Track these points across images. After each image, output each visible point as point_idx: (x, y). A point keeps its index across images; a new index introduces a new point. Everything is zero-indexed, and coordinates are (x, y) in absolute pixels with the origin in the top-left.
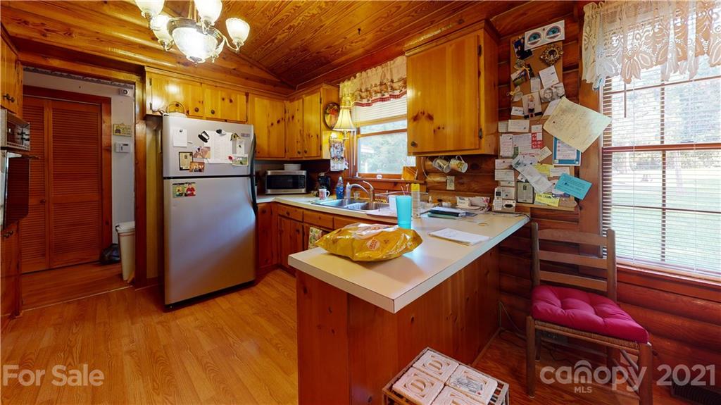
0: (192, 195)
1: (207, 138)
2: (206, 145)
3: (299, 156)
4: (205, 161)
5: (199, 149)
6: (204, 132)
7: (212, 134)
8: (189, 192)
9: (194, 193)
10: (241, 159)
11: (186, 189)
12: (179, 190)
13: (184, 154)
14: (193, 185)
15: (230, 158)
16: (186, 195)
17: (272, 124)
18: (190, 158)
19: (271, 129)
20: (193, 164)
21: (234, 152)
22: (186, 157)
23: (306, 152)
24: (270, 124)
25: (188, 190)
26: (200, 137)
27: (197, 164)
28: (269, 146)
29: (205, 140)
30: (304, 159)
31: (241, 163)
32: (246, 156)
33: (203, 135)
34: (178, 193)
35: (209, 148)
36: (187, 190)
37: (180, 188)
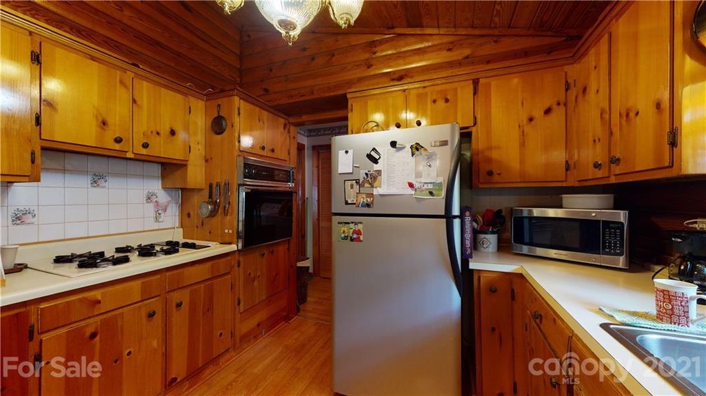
0: (358, 240)
1: (377, 157)
2: (376, 167)
3: (599, 174)
4: (375, 192)
5: (366, 174)
6: (374, 149)
7: (385, 151)
8: (355, 236)
9: (361, 238)
10: (430, 186)
11: (352, 231)
12: (344, 232)
13: (350, 183)
14: (360, 227)
15: (411, 185)
16: (352, 240)
17: (531, 119)
18: (356, 187)
19: (527, 129)
20: (360, 196)
21: (418, 175)
22: (352, 186)
23: (616, 161)
24: (525, 120)
25: (355, 232)
26: (369, 156)
27: (364, 196)
28: (522, 162)
29: (375, 161)
30: (613, 180)
31: (431, 193)
32: (440, 180)
33: (373, 154)
34: (343, 235)
35: (379, 172)
36: (353, 234)
37: (345, 228)
